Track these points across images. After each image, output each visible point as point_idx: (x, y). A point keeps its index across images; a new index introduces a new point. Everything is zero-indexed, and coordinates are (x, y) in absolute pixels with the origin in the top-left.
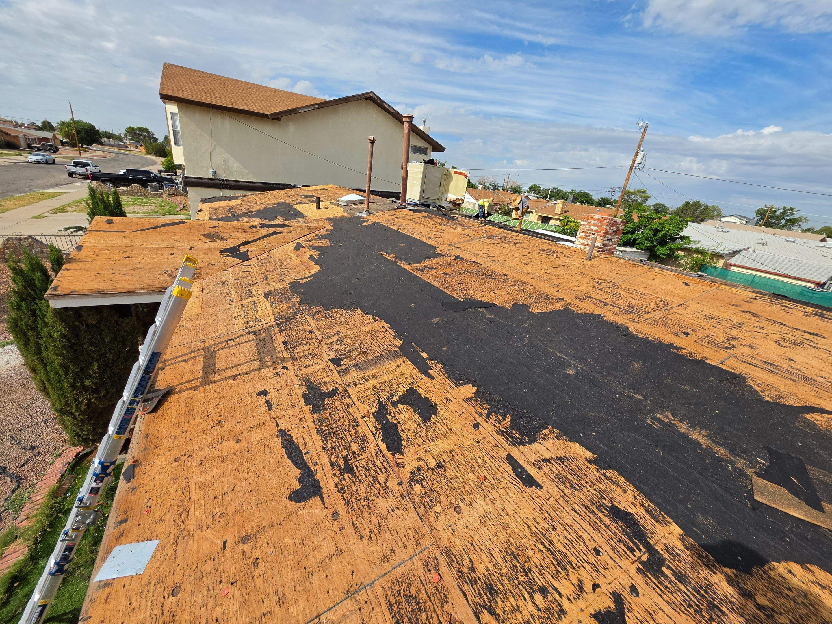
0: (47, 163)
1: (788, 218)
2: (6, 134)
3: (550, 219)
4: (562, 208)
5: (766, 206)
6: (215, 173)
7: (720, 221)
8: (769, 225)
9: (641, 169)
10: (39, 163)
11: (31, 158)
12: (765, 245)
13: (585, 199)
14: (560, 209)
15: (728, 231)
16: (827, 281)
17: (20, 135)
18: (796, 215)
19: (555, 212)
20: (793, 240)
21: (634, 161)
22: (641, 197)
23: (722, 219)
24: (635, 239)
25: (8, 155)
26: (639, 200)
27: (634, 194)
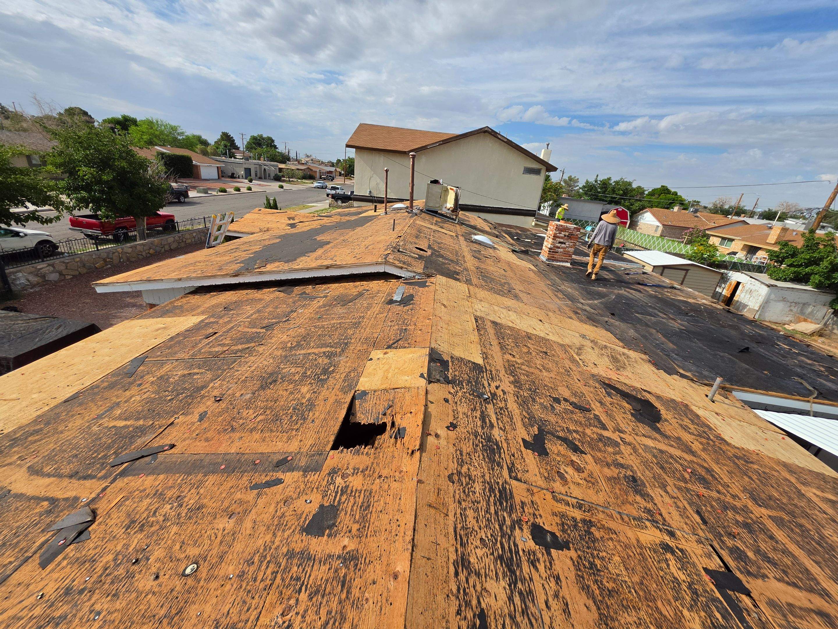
0: (322, 188)
2: (311, 170)
3: (759, 249)
4: (779, 236)
6: (370, 192)
10: (318, 188)
11: (316, 184)
14: (776, 237)
17: (318, 170)
19: (768, 241)
24: (808, 274)
25: (307, 183)
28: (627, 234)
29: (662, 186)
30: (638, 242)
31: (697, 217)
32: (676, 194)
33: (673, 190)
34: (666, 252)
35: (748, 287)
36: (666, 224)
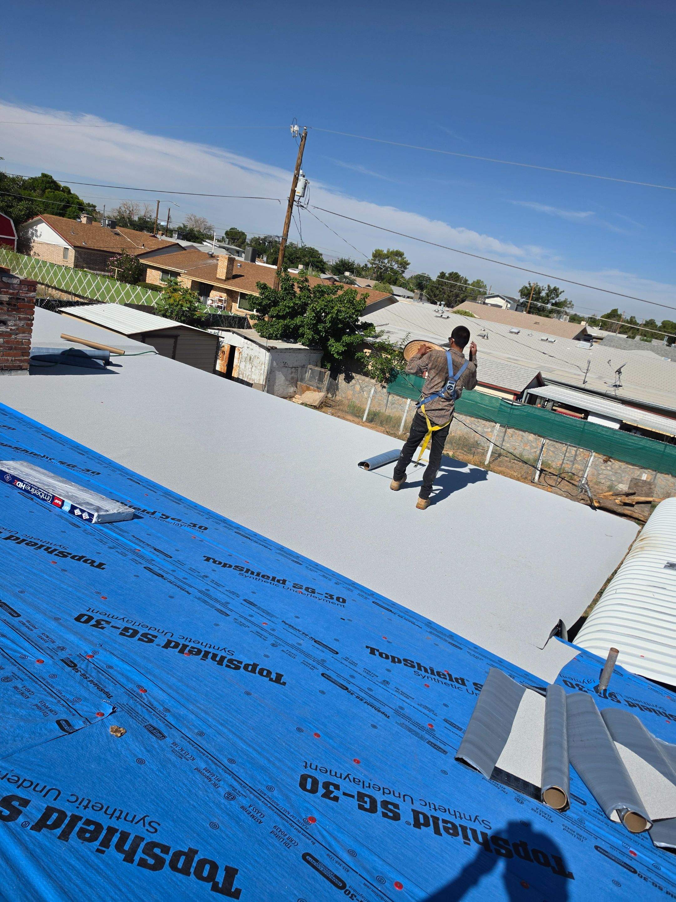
1: (554, 301)
3: (211, 287)
5: (530, 284)
7: (484, 303)
8: (533, 310)
9: (305, 206)
12: (485, 338)
13: (311, 259)
14: (225, 271)
15: (448, 317)
16: (524, 391)
18: (561, 298)
19: (218, 276)
20: (516, 331)
21: (293, 191)
22: (397, 262)
23: (487, 301)
24: (297, 327)
26: (395, 267)
27: (388, 258)
28: (26, 265)
29: (44, 175)
30: (59, 282)
31: (118, 234)
32: (67, 191)
33: (62, 184)
34: (126, 305)
35: (245, 352)
36: (78, 244)
